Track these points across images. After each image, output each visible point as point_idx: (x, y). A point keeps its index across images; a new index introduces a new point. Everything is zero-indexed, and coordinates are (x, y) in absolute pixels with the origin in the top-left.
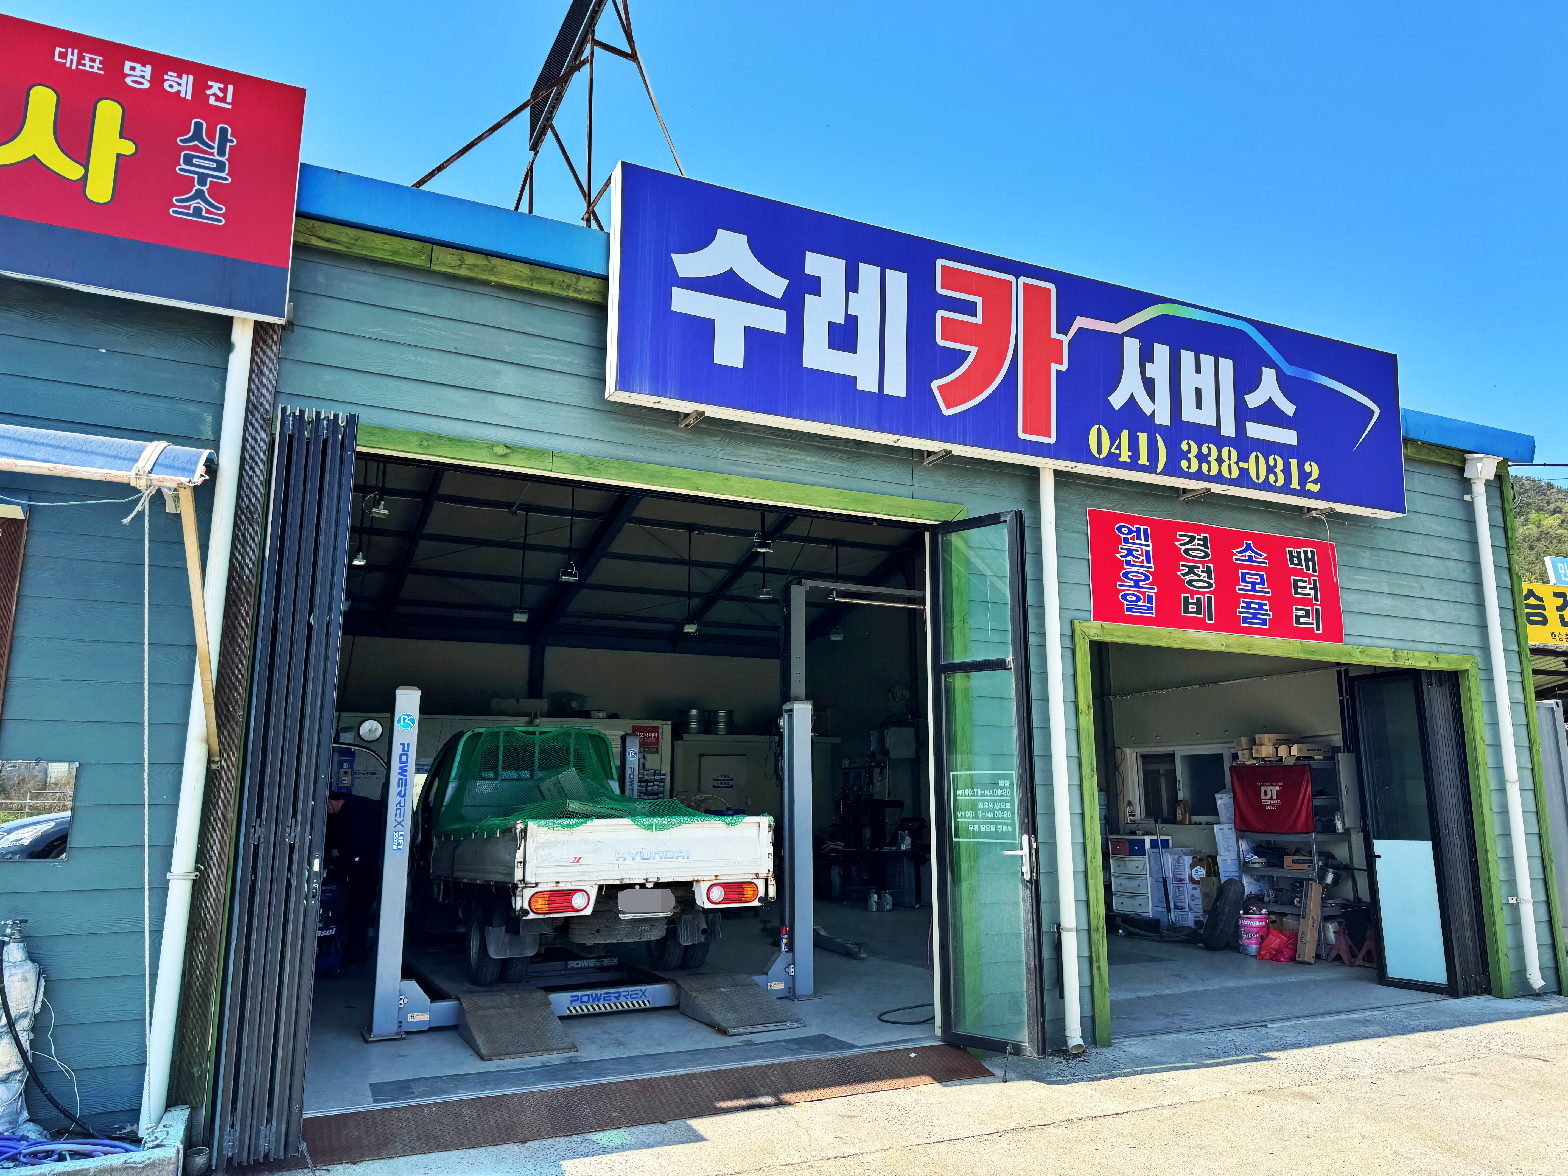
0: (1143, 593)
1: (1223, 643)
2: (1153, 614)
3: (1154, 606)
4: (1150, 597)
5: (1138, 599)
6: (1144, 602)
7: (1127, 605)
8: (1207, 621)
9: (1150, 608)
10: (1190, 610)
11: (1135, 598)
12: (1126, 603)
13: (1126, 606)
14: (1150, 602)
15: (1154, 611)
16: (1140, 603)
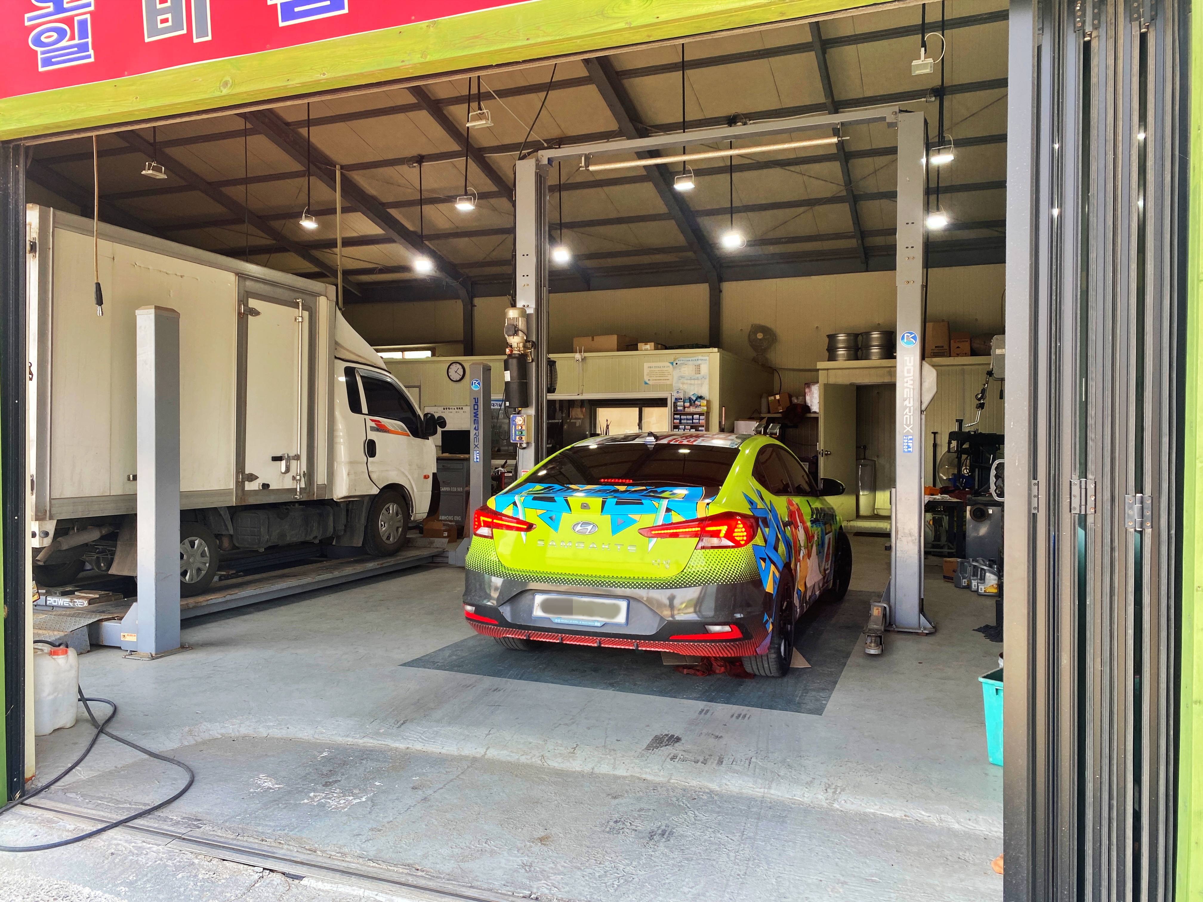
0: (69, 21)
1: (228, 78)
2: (89, 57)
3: (90, 40)
4: (83, 23)
5: (61, 34)
6: (72, 38)
7: (43, 53)
8: (196, 41)
9: (83, 48)
10: (160, 26)
11: (55, 35)
12: (39, 50)
13: (40, 56)
14: (83, 34)
15: (91, 52)
16: (64, 43)
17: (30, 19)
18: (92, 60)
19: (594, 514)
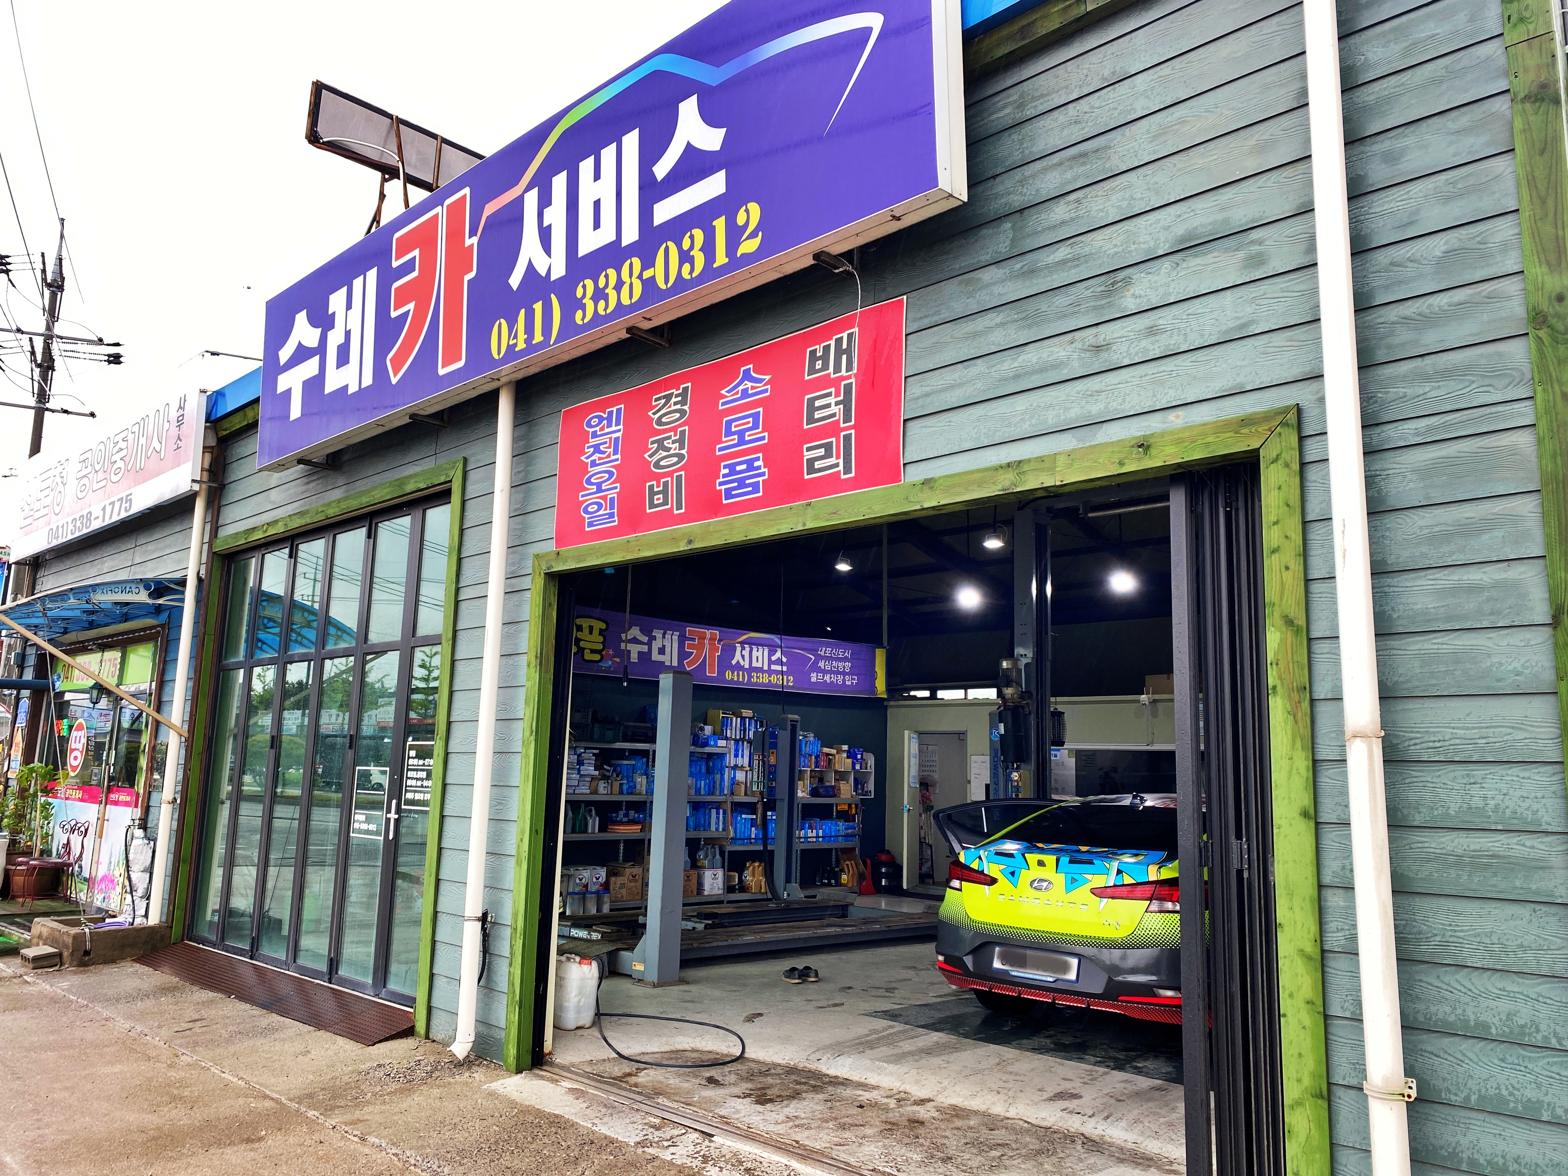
0: (604, 498)
2: (614, 521)
3: (616, 510)
4: (612, 499)
5: (600, 506)
6: (606, 509)
7: (589, 518)
8: (676, 512)
9: (611, 515)
10: (656, 502)
11: (596, 507)
12: (587, 516)
13: (587, 521)
14: (612, 508)
15: (616, 518)
16: (601, 512)
17: (583, 496)
18: (616, 523)
19: (1049, 872)
